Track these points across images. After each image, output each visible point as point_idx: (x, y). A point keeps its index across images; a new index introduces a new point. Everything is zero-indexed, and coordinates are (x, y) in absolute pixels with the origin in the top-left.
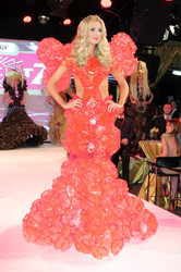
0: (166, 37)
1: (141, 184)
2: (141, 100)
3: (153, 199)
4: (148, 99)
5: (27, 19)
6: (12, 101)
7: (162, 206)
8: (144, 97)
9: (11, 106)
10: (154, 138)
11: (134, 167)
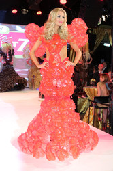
0: (100, 23)
1: (85, 114)
2: (85, 61)
3: (92, 122)
4: (89, 61)
5: (15, 11)
6: (5, 62)
7: (97, 127)
8: (87, 60)
9: (4, 65)
10: (92, 85)
11: (81, 103)
